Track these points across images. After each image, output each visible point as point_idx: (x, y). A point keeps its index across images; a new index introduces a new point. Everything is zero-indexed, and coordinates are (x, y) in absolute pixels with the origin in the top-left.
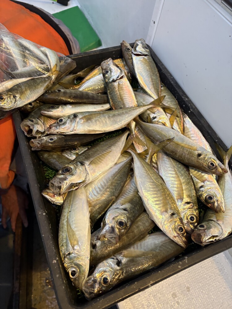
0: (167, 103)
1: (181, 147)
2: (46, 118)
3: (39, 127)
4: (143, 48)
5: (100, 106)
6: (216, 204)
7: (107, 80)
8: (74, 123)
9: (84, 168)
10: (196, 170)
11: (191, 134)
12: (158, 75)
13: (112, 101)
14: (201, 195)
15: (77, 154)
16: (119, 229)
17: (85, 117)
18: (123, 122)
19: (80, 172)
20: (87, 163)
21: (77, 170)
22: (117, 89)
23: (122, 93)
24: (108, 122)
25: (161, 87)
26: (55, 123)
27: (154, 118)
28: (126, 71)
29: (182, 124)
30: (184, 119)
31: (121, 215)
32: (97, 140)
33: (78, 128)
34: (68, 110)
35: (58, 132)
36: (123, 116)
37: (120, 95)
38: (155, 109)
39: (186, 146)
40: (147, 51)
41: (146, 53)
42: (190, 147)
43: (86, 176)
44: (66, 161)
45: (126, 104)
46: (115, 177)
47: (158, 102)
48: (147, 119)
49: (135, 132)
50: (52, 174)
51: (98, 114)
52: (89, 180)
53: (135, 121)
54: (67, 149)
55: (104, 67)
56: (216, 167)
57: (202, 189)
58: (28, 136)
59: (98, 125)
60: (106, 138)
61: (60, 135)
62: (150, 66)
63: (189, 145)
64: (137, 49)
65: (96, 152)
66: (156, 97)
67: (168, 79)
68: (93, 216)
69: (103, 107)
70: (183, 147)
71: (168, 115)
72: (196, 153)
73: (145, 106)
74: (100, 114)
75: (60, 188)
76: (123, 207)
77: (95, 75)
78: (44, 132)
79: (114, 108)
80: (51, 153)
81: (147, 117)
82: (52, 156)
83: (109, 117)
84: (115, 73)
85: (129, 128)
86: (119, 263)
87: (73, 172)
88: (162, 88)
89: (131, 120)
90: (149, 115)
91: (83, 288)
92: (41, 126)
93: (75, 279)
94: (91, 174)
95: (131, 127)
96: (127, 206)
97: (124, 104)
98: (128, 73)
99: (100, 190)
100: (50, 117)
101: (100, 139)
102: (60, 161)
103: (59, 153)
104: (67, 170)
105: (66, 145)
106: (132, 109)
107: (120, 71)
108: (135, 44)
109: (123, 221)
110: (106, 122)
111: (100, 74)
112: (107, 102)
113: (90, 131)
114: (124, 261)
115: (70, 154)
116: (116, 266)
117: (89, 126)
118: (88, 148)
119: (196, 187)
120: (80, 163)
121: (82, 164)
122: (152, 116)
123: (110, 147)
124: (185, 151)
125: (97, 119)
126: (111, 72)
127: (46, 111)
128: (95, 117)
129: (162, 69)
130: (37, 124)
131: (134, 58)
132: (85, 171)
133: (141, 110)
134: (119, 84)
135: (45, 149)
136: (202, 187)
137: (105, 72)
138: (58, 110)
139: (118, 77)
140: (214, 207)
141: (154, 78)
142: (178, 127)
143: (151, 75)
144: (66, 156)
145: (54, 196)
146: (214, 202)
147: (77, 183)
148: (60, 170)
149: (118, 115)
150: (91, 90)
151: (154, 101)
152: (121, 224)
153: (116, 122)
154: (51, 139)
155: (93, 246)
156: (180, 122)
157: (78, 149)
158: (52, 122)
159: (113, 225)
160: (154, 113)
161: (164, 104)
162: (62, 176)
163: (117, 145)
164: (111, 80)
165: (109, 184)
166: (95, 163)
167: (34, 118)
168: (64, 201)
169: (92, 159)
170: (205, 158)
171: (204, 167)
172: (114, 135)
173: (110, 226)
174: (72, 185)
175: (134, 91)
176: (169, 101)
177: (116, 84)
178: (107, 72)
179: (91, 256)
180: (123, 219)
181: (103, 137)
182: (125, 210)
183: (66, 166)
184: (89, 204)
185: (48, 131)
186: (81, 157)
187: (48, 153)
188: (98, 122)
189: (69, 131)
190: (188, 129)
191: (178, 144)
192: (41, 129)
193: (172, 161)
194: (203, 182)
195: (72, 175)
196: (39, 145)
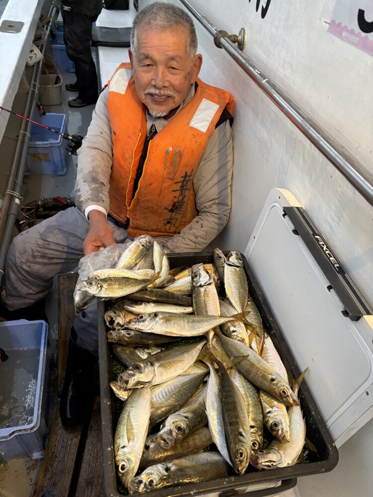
0: (250, 319)
1: (255, 368)
2: (127, 313)
3: (120, 320)
4: (237, 259)
5: (183, 308)
6: (280, 432)
7: (194, 284)
8: (153, 322)
9: (153, 368)
10: (266, 395)
11: (269, 356)
12: (247, 288)
13: (196, 306)
14: (268, 421)
15: (149, 354)
16: (176, 433)
17: (165, 317)
18: (201, 329)
19: (149, 372)
20: (157, 365)
21: (146, 369)
22: (202, 295)
23: (206, 300)
24: (186, 326)
25: (248, 301)
26: (135, 319)
27: (234, 331)
28: (216, 278)
29: (261, 345)
30: (265, 340)
31: (182, 421)
32: (172, 343)
33: (156, 327)
34: (151, 308)
35: (136, 328)
36: (203, 323)
37: (204, 301)
38: (236, 322)
39: (261, 368)
40: (239, 263)
41: (238, 265)
42: (265, 370)
43: (154, 377)
44: (137, 359)
45: (209, 311)
46: (185, 385)
47: (241, 317)
48: (227, 331)
49: (213, 342)
50: (120, 370)
51: (178, 316)
52: (155, 381)
53: (214, 331)
54: (141, 347)
55: (195, 271)
56: (288, 396)
57: (269, 415)
58: (109, 326)
59: (176, 328)
60: (182, 342)
61: (137, 331)
62: (240, 278)
63: (264, 368)
64: (230, 259)
65: (167, 355)
66: (240, 311)
67: (257, 294)
68: (153, 419)
69: (185, 309)
70: (258, 369)
71: (248, 331)
72: (270, 377)
73: (227, 317)
74: (180, 317)
75: (127, 382)
76: (185, 415)
77: (184, 276)
78: (123, 325)
79: (196, 313)
80: (125, 348)
81: (227, 330)
82: (125, 350)
83: (188, 322)
84: (204, 278)
85: (206, 337)
86: (167, 470)
87: (142, 370)
88: (249, 303)
89: (210, 329)
90: (229, 327)
91: (129, 485)
92: (122, 319)
93: (123, 474)
94: (158, 377)
95: (209, 336)
96: (189, 415)
97: (206, 311)
98: (218, 280)
99: (166, 395)
100: (132, 313)
101: (176, 342)
102: (132, 358)
103: (132, 349)
104: (137, 368)
105: (140, 342)
106: (214, 317)
107: (208, 277)
108: (230, 254)
109: (182, 427)
110: (184, 326)
111: (189, 276)
112: (191, 305)
113: (166, 332)
114: (173, 468)
115: (143, 352)
116: (164, 471)
117: (166, 328)
118: (161, 350)
119: (264, 412)
120: (150, 363)
121: (152, 365)
122: (232, 329)
123: (182, 353)
124: (259, 373)
125: (176, 321)
126: (200, 277)
127: (129, 306)
128: (175, 319)
129: (253, 282)
130: (119, 316)
131: (226, 267)
132: (153, 372)
133: (222, 321)
134: (205, 290)
135: (120, 343)
136: (269, 412)
137: (194, 276)
138: (140, 306)
139: (205, 283)
140: (278, 435)
141: (241, 291)
142: (256, 347)
143: (239, 288)
144: (139, 354)
145: (120, 390)
146: (278, 431)
147: (143, 382)
148: (130, 366)
149: (198, 321)
150: (177, 291)
151: (237, 314)
152: (179, 429)
153: (194, 328)
154: (129, 334)
155: (147, 447)
156: (260, 342)
157: (152, 349)
158: (132, 317)
159: (172, 428)
160: (235, 327)
161: (248, 319)
162: (132, 372)
163: (190, 353)
164: (198, 285)
165: (177, 391)
166: (164, 367)
167: (117, 310)
168: (129, 397)
169: (162, 362)
170: (278, 384)
171: (276, 394)
172: (191, 341)
173: (169, 428)
174: (139, 383)
175: (219, 299)
176: (253, 317)
177: (202, 289)
178: (196, 276)
179: (142, 456)
180: (183, 425)
181: (179, 341)
182: (186, 417)
183: (137, 363)
184: (152, 405)
185: (127, 325)
186: (152, 357)
187: (122, 347)
188: (176, 325)
189: (147, 328)
190: (267, 350)
191: (253, 365)
192: (121, 322)
193: (243, 381)
194: (272, 407)
195: (141, 373)
196: (116, 338)
